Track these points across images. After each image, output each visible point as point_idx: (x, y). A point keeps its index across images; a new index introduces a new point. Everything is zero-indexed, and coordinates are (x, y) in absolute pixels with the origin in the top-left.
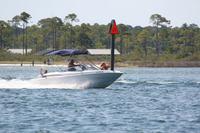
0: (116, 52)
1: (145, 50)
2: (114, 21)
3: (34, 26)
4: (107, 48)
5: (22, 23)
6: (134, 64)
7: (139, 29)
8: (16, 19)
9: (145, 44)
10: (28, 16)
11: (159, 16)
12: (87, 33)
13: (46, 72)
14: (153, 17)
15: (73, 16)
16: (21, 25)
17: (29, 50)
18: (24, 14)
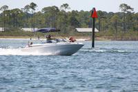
0: (96, 30)
1: (116, 29)
2: (94, 9)
3: (39, 12)
4: (89, 27)
5: (31, 10)
6: (109, 38)
7: (112, 14)
8: (27, 7)
9: (116, 25)
10: (35, 5)
11: (125, 5)
12: (76, 17)
13: (32, 44)
14: (121, 6)
15: (66, 5)
16: (30, 11)
17: (36, 29)
18: (32, 4)
